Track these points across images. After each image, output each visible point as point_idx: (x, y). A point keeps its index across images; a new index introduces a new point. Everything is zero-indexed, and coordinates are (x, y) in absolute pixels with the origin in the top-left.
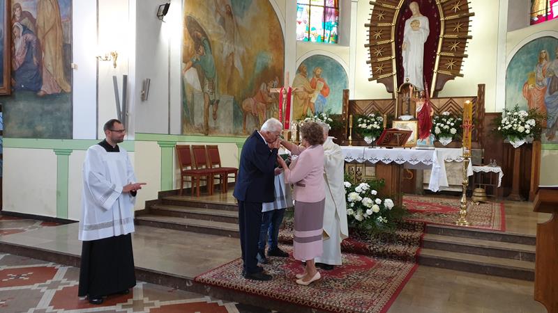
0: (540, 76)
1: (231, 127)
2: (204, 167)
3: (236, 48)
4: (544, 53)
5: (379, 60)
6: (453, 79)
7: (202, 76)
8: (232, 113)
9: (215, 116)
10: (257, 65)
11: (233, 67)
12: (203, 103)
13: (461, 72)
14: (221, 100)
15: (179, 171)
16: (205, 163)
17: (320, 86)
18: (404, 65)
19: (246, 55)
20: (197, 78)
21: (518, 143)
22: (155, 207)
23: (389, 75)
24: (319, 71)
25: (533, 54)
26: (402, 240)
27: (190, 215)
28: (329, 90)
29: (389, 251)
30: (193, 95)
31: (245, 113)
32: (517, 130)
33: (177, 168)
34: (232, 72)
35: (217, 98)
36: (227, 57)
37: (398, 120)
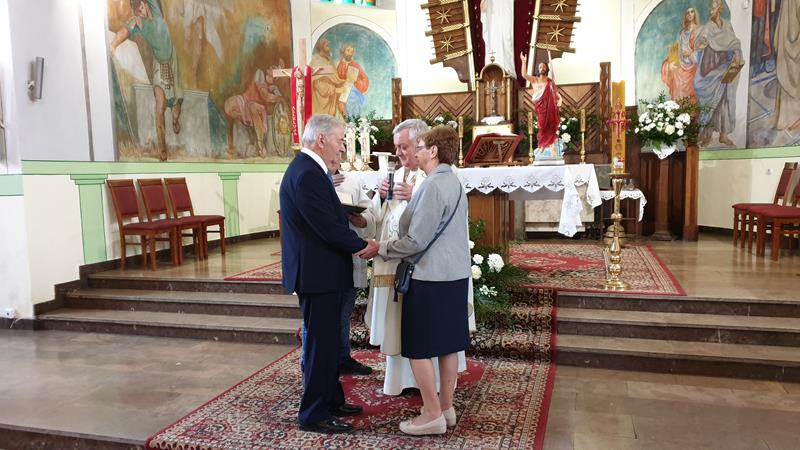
0: (686, 48)
1: (208, 145)
2: (163, 217)
3: (208, 7)
4: (692, 12)
5: (446, 29)
6: (560, 56)
7: (149, 56)
8: (207, 121)
9: (177, 127)
10: (247, 38)
11: (204, 41)
12: (154, 105)
13: (571, 46)
14: (187, 98)
15: (117, 226)
16: (163, 210)
17: (353, 74)
18: (485, 37)
19: (225, 21)
20: (139, 58)
21: (664, 152)
22: (76, 294)
23: (461, 53)
24: (349, 51)
25: (674, 15)
26: (521, 322)
27: (140, 306)
28: (368, 81)
29: (503, 345)
30: (133, 90)
31: (232, 121)
32: (663, 131)
33: (112, 222)
34: (203, 50)
35: (179, 96)
36: (192, 26)
37: (480, 124)
